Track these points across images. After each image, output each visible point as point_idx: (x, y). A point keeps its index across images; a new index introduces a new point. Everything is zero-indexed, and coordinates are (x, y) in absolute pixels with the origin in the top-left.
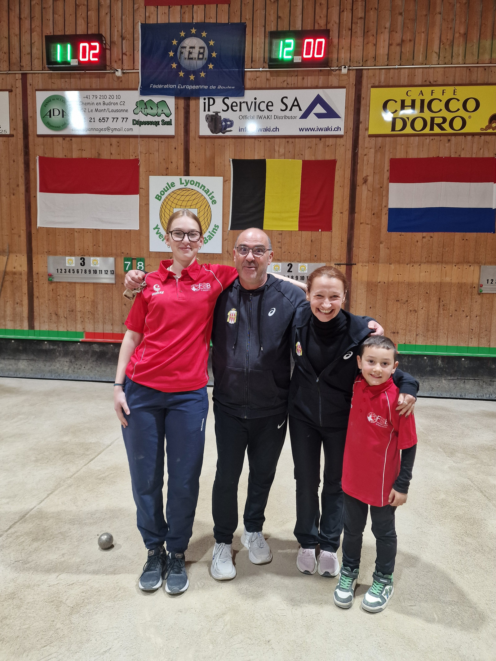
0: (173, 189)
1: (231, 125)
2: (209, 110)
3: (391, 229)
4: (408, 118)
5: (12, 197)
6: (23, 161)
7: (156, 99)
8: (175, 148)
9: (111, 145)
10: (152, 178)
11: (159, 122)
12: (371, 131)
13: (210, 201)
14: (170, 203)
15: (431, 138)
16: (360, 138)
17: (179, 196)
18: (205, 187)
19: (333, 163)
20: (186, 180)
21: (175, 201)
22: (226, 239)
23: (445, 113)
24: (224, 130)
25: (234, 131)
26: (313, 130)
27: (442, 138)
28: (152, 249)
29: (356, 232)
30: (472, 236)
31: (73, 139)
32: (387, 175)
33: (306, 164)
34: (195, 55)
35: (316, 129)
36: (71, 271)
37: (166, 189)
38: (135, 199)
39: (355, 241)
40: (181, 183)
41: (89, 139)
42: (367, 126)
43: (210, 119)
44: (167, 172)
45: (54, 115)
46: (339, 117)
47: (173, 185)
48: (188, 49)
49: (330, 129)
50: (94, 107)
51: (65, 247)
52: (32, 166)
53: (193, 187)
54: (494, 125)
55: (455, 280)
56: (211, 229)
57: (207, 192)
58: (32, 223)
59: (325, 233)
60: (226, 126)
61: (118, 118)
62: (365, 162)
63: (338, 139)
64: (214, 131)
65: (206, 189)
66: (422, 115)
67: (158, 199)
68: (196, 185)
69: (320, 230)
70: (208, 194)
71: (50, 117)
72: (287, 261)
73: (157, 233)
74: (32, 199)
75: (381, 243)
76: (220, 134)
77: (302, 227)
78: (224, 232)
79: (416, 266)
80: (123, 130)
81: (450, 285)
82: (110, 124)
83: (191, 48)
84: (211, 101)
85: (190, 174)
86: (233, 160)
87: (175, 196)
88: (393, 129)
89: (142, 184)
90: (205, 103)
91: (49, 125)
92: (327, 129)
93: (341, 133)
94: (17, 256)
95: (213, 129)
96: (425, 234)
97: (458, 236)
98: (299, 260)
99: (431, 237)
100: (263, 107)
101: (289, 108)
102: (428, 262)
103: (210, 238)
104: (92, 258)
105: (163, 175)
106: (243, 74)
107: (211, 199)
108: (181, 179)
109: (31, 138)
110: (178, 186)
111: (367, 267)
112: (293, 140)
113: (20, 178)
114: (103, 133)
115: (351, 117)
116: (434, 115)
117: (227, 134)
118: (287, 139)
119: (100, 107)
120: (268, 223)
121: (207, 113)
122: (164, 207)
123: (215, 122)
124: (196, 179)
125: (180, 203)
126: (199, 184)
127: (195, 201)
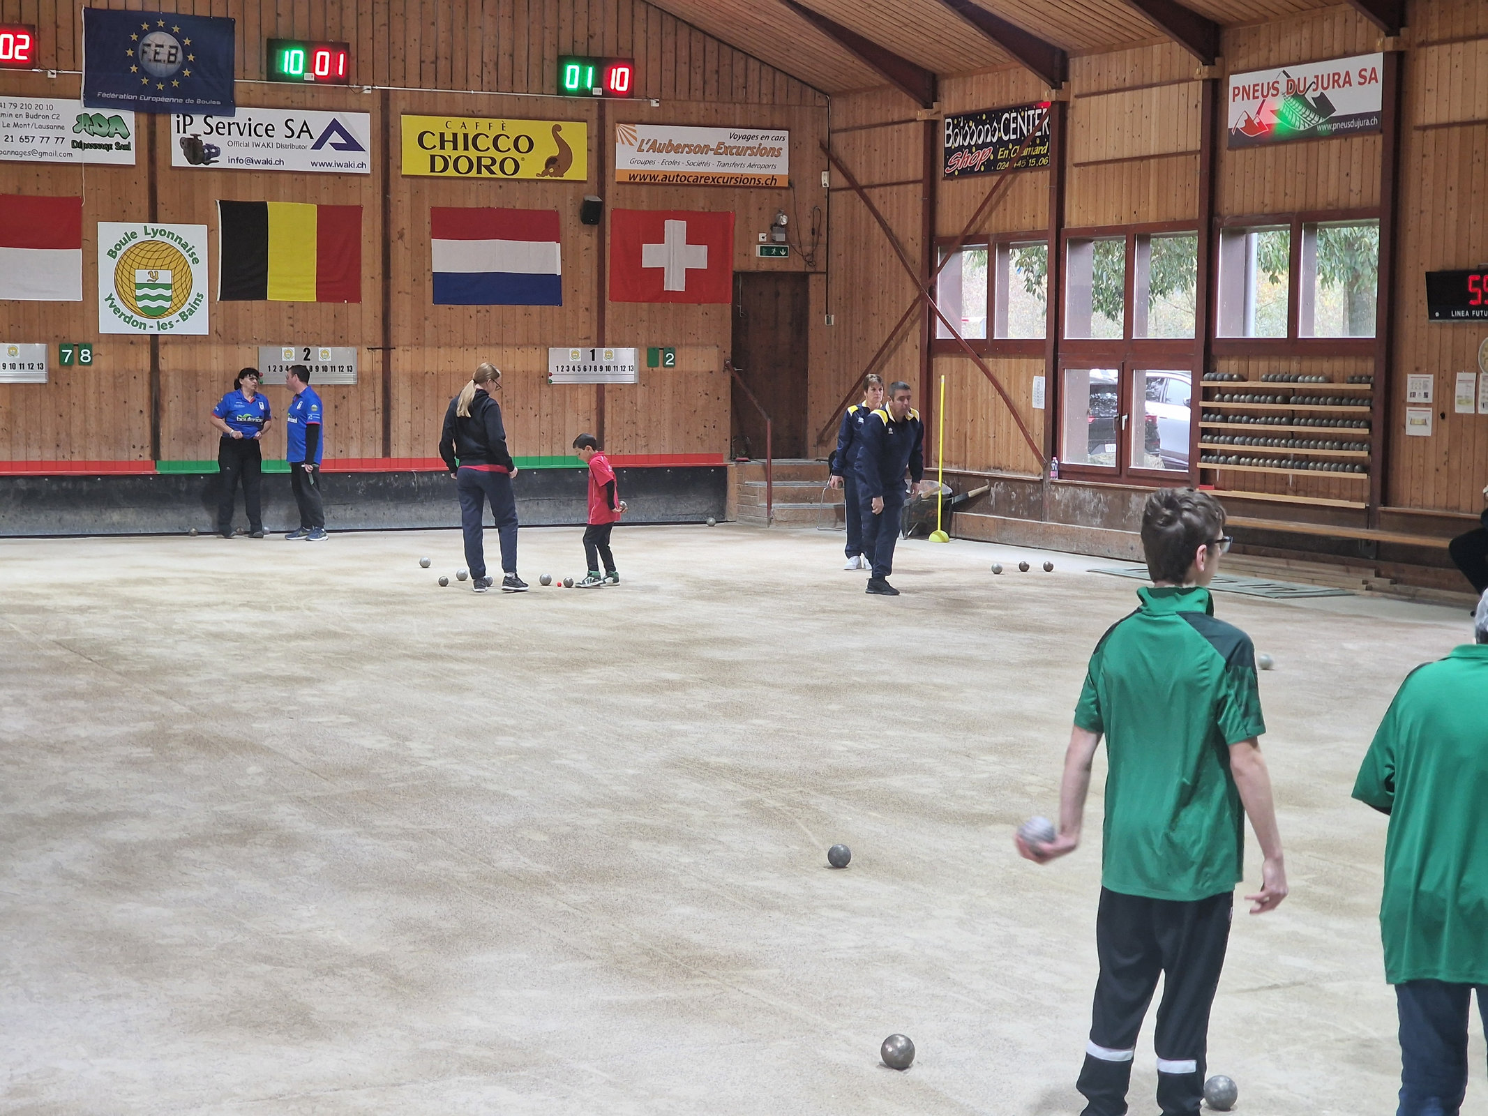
0: (134, 242)
1: (217, 154)
2: (184, 132)
3: (436, 301)
4: (450, 157)
7: (107, 113)
8: (136, 183)
9: (38, 175)
10: (101, 225)
11: (111, 145)
12: (405, 171)
13: (189, 260)
14: (129, 261)
15: (480, 182)
16: (391, 177)
17: (143, 252)
18: (181, 239)
19: (359, 209)
20: (153, 230)
21: (138, 260)
22: (214, 314)
23: (493, 152)
25: (222, 162)
26: (329, 164)
27: (492, 182)
28: (102, 330)
29: (394, 304)
30: (535, 309)
32: (428, 228)
33: (322, 210)
34: (163, 56)
35: (333, 164)
37: (124, 242)
38: (75, 255)
39: (392, 317)
40: (146, 233)
41: (3, 166)
42: (399, 164)
44: (124, 217)
46: (364, 150)
47: (134, 235)
48: (153, 48)
49: (352, 165)
50: (11, 121)
53: (164, 239)
54: (551, 170)
55: (519, 368)
56: (191, 299)
57: (185, 246)
59: (354, 305)
61: (49, 138)
62: (400, 210)
63: (363, 179)
65: (182, 242)
66: (466, 153)
67: (111, 255)
68: (168, 237)
69: (345, 301)
70: (187, 249)
72: (303, 344)
73: (111, 306)
75: (426, 319)
76: (202, 165)
77: (320, 297)
78: (211, 304)
79: (471, 350)
80: (58, 154)
81: (515, 374)
82: (37, 145)
83: (157, 46)
84: (188, 120)
85: (159, 220)
86: (221, 202)
87: (137, 251)
88: (433, 170)
89: (86, 233)
90: (178, 122)
92: (349, 165)
93: (367, 170)
96: (480, 307)
97: (520, 309)
98: (318, 343)
99: (488, 311)
100: (261, 130)
101: (296, 135)
102: (485, 344)
103: (191, 312)
104: (8, 345)
105: (118, 221)
106: (232, 85)
107: (191, 256)
108: (145, 227)
110: (142, 237)
111: (409, 353)
112: (303, 176)
114: (25, 158)
115: (378, 151)
116: (480, 154)
117: (211, 166)
118: (295, 176)
119: (21, 121)
120: (275, 292)
121: (182, 135)
122: (121, 267)
123: (194, 148)
124: (168, 227)
125: (144, 261)
126: (173, 234)
127: (168, 260)
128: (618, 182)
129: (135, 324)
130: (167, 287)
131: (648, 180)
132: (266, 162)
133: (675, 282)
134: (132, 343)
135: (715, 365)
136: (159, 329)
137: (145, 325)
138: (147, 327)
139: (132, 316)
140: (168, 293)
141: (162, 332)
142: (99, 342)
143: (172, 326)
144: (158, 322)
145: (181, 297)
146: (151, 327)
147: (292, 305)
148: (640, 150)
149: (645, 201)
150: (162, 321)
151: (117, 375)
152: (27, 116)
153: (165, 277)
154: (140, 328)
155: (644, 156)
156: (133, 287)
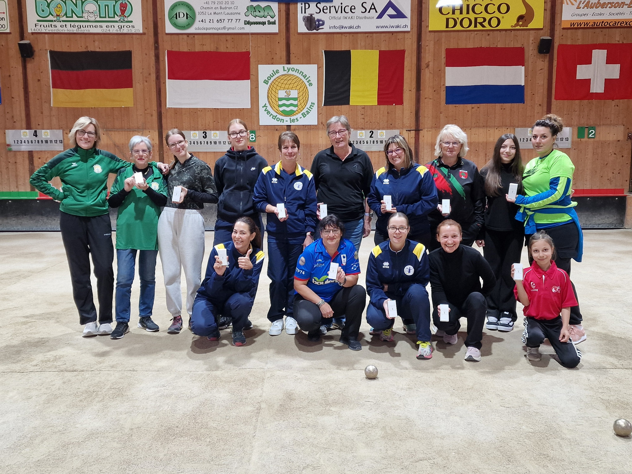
0: (277, 75)
1: (323, 24)
2: (305, 13)
3: (448, 102)
4: (458, 18)
5: (146, 83)
6: (154, 54)
7: (263, 4)
8: (279, 43)
9: (227, 40)
10: (260, 67)
11: (265, 22)
12: (430, 29)
13: (307, 84)
14: (275, 86)
15: (476, 33)
16: (423, 32)
17: (283, 81)
18: (303, 73)
19: (403, 52)
20: (288, 68)
21: (280, 85)
22: (321, 114)
23: (484, 15)
24: (317, 27)
25: (326, 29)
26: (387, 27)
27: (483, 32)
28: (261, 123)
29: (422, 105)
30: (508, 106)
31: (196, 36)
32: (444, 61)
33: (382, 53)
35: (389, 27)
36: (196, 143)
37: (272, 75)
38: (246, 84)
39: (421, 112)
40: (284, 70)
41: (209, 36)
42: (427, 24)
43: (306, 19)
44: (272, 62)
45: (179, 17)
46: (407, 18)
47: (277, 71)
49: (400, 27)
50: (213, 11)
51: (190, 123)
52: (161, 59)
53: (294, 73)
54: (521, 23)
56: (308, 106)
57: (305, 76)
58: (162, 105)
59: (399, 106)
60: (319, 25)
61: (232, 20)
62: (427, 51)
63: (406, 34)
64: (309, 29)
65: (304, 74)
66: (468, 16)
67: (266, 83)
68: (296, 72)
69: (394, 104)
70: (306, 78)
71: (177, 18)
72: (369, 129)
73: (265, 110)
74: (162, 85)
75: (441, 113)
77: (381, 101)
78: (319, 108)
80: (237, 28)
82: (226, 24)
84: (307, 6)
85: (291, 63)
86: (325, 51)
87: (279, 80)
88: (447, 26)
89: (252, 72)
90: (302, 7)
91: (175, 25)
92: (398, 27)
93: (408, 29)
94: (149, 132)
95: (309, 27)
96: (473, 105)
97: (498, 106)
98: (378, 128)
99: (478, 108)
100: (348, 10)
101: (368, 11)
102: (476, 126)
103: (308, 113)
104: (212, 132)
105: (269, 64)
107: (308, 82)
108: (284, 67)
109: (160, 36)
110: (282, 72)
111: (431, 132)
112: (371, 35)
113: (152, 68)
114: (220, 31)
115: (415, 17)
116: (476, 16)
117: (320, 31)
118: (367, 35)
119: (217, 11)
120: (354, 100)
121: (304, 14)
122: (271, 89)
123: (311, 22)
124: (296, 66)
125: (283, 86)
126: (299, 70)
127: (296, 85)
128: (564, 29)
129: (278, 119)
130: (295, 99)
131: (583, 26)
132: (350, 27)
133: (597, 87)
134: (277, 130)
135: (621, 137)
136: (291, 122)
137: (283, 120)
138: (285, 121)
139: (277, 116)
140: (295, 103)
141: (292, 124)
142: (259, 130)
143: (298, 120)
144: (290, 118)
145: (303, 104)
146: (287, 121)
147: (364, 107)
148: (578, 8)
149: (580, 38)
150: (292, 118)
151: (269, 147)
152: (221, 8)
153: (294, 94)
154: (281, 122)
155: (581, 11)
156: (277, 100)
